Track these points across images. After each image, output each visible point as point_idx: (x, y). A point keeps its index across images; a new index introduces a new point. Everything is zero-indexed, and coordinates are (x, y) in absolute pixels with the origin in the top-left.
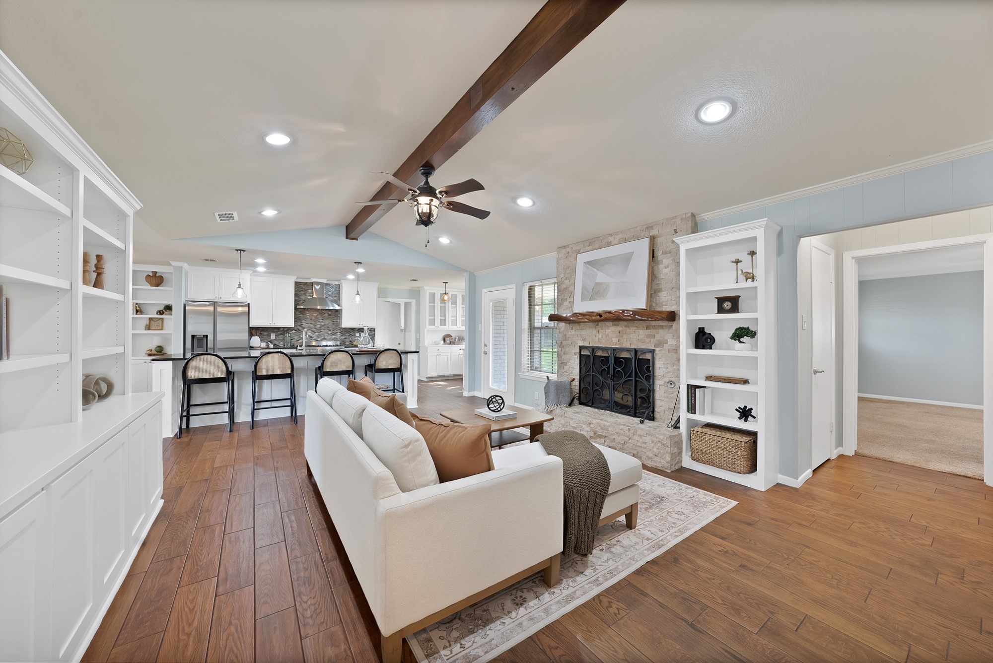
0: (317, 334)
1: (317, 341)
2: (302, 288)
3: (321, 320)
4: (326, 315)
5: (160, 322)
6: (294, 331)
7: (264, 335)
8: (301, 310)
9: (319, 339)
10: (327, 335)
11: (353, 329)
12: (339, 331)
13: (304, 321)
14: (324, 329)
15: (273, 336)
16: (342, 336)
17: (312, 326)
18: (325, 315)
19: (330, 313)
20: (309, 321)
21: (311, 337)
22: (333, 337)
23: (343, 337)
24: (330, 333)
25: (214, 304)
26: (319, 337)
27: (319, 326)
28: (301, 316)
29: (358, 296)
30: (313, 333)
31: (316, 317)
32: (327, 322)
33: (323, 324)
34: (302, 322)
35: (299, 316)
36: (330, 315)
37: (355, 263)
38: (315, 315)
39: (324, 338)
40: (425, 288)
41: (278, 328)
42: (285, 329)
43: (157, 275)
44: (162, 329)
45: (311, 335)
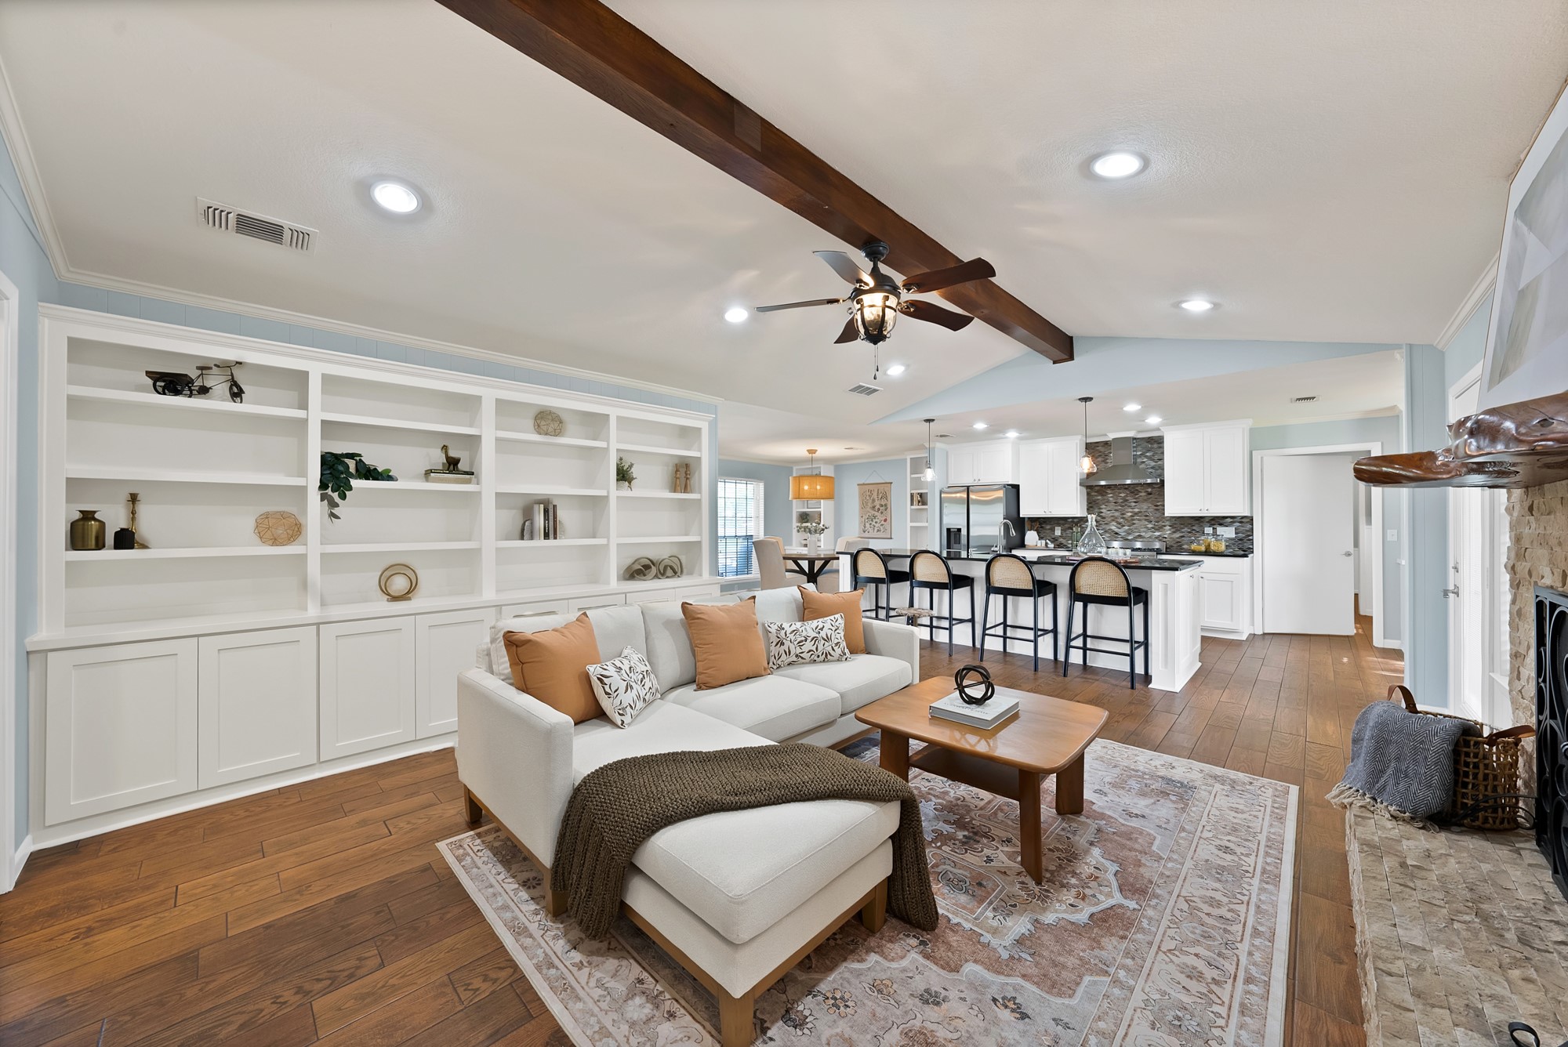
0: (1127, 528)
1: (1127, 539)
2: (1100, 452)
3: (1134, 504)
4: (1143, 494)
7: (1046, 529)
8: (1099, 488)
9: (1130, 538)
10: (1145, 529)
11: (1199, 520)
12: (1168, 523)
13: (1104, 506)
14: (1139, 520)
15: (1058, 532)
16: (1174, 532)
17: (1117, 514)
18: (1141, 494)
19: (1150, 490)
20: (1112, 506)
21: (1116, 533)
22: (1157, 534)
23: (1177, 535)
24: (1150, 526)
25: (967, 489)
26: (1130, 534)
27: (1130, 514)
28: (1099, 497)
30: (1119, 526)
31: (1123, 498)
32: (1145, 506)
33: (1136, 510)
34: (1100, 508)
35: (1096, 498)
36: (1151, 494)
38: (1122, 495)
39: (1140, 536)
41: (1065, 519)
42: (1075, 520)
45: (1116, 530)
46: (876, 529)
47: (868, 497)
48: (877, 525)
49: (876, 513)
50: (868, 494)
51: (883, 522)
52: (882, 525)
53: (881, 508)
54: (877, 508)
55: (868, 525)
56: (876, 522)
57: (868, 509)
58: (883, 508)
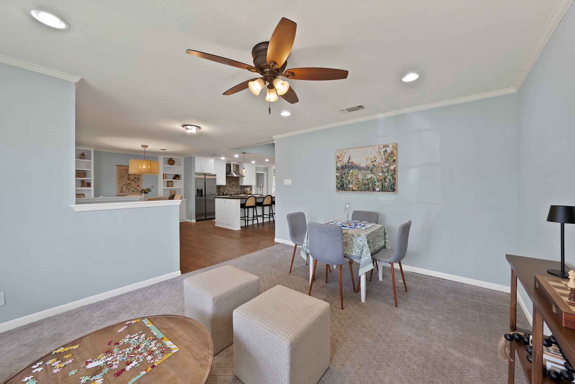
2: (228, 167)
3: (232, 182)
5: (171, 183)
6: (222, 187)
8: (228, 177)
11: (244, 186)
12: (239, 187)
14: (234, 186)
17: (229, 185)
22: (237, 190)
23: (241, 190)
24: (236, 188)
25: (205, 174)
26: (232, 190)
29: (244, 169)
31: (230, 180)
32: (235, 182)
35: (228, 180)
36: (236, 179)
37: (243, 153)
40: (272, 167)
43: (173, 160)
44: (173, 187)
45: (229, 189)
46: (131, 191)
47: (124, 173)
48: (132, 188)
49: (131, 182)
50: (124, 171)
51: (136, 187)
52: (136, 188)
53: (135, 180)
54: (131, 179)
55: (124, 189)
56: (131, 187)
57: (125, 180)
58: (137, 179)
